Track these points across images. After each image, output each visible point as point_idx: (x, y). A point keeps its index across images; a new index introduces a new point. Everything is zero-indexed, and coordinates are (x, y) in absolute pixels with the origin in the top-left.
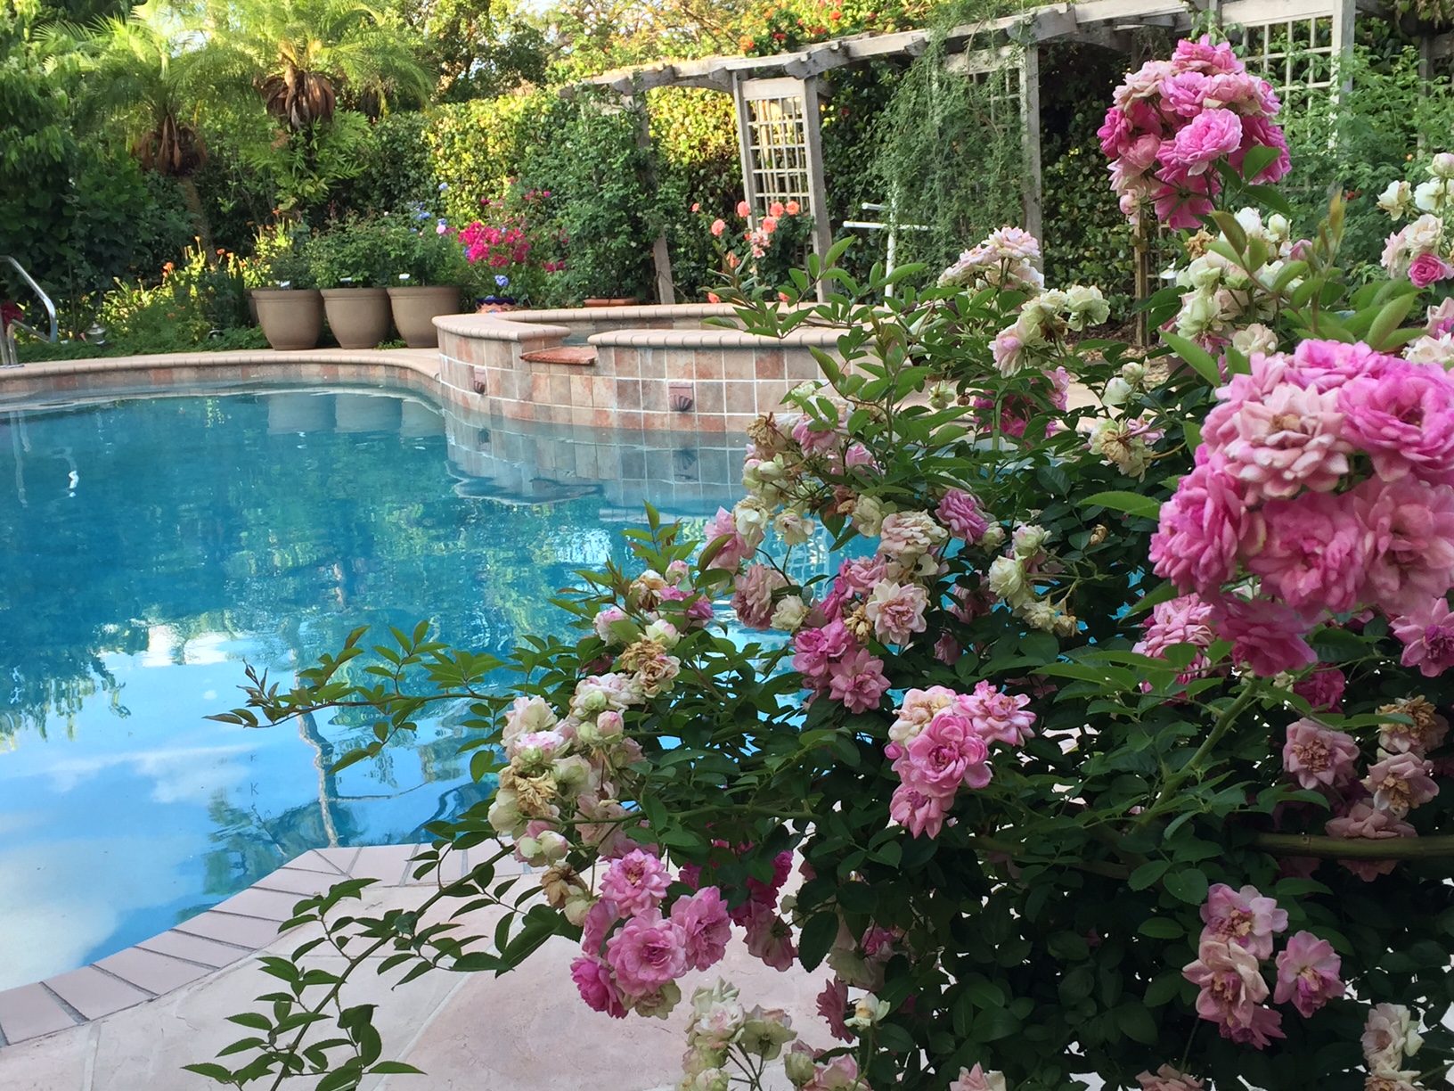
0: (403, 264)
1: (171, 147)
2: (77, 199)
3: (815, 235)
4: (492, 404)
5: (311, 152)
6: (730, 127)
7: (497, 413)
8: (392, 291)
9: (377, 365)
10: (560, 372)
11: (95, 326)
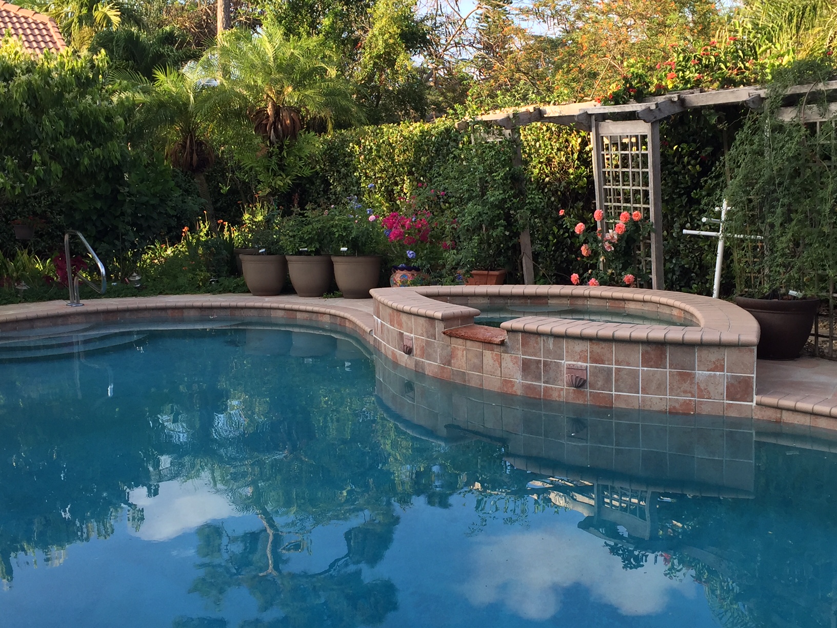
0: (343, 240)
1: (191, 154)
2: (127, 189)
3: (653, 235)
4: (417, 363)
5: (282, 159)
6: (569, 149)
7: (420, 370)
8: (334, 259)
9: (325, 314)
10: (475, 347)
11: (135, 274)
